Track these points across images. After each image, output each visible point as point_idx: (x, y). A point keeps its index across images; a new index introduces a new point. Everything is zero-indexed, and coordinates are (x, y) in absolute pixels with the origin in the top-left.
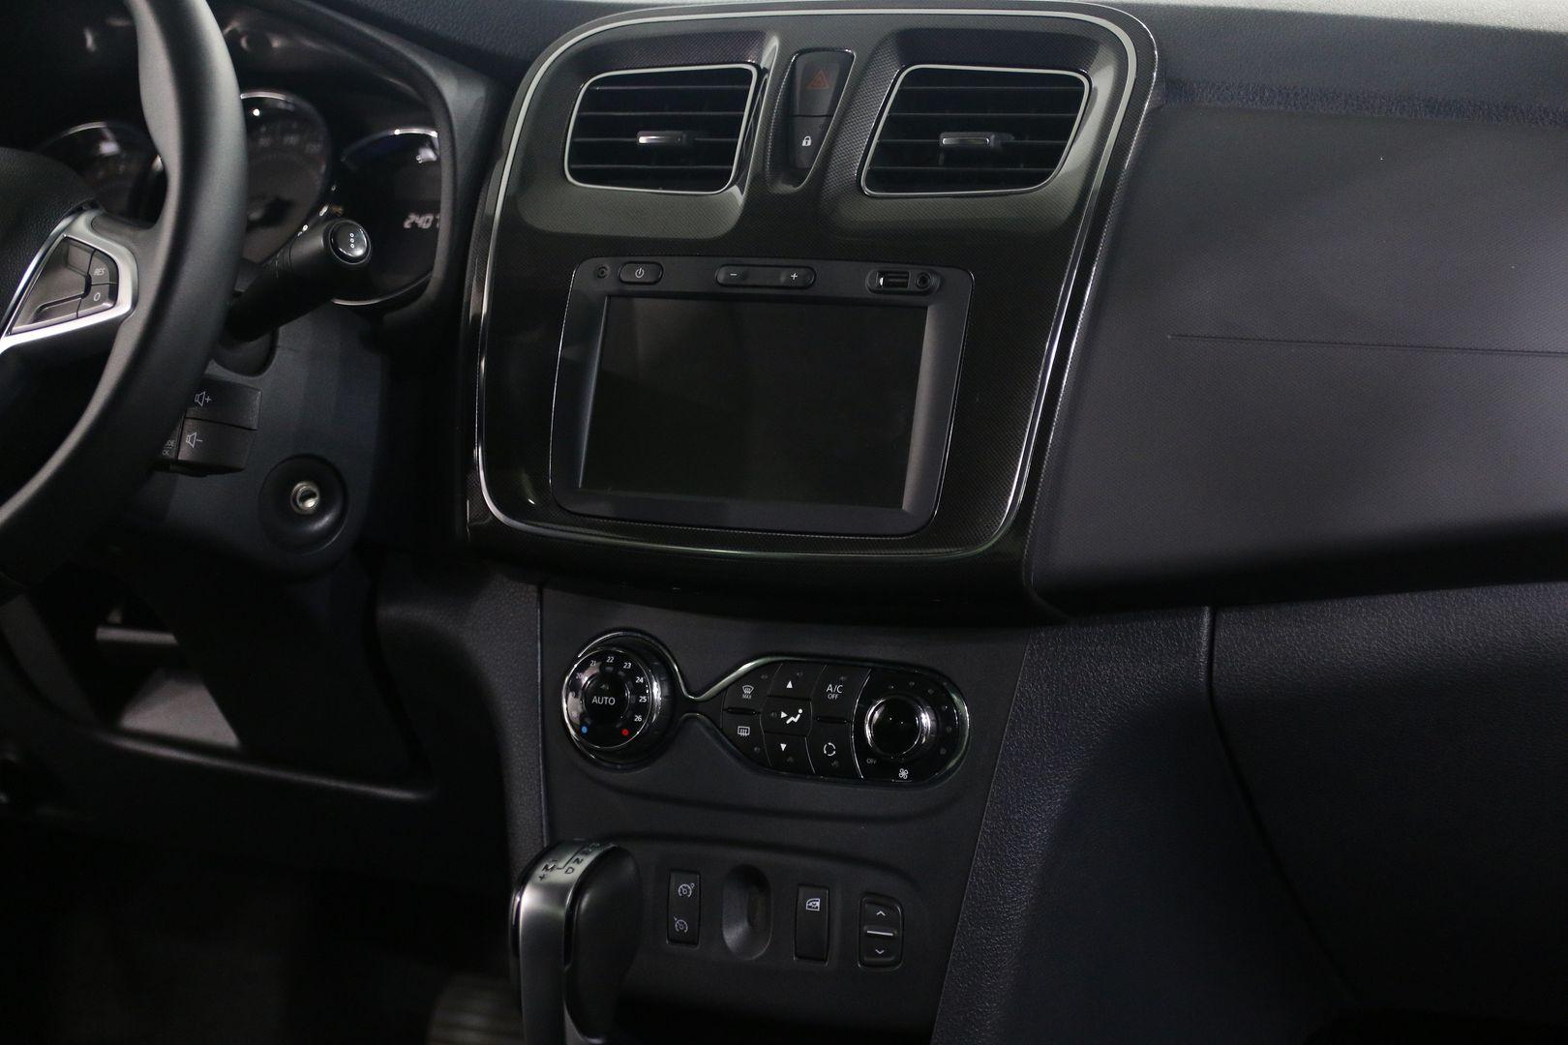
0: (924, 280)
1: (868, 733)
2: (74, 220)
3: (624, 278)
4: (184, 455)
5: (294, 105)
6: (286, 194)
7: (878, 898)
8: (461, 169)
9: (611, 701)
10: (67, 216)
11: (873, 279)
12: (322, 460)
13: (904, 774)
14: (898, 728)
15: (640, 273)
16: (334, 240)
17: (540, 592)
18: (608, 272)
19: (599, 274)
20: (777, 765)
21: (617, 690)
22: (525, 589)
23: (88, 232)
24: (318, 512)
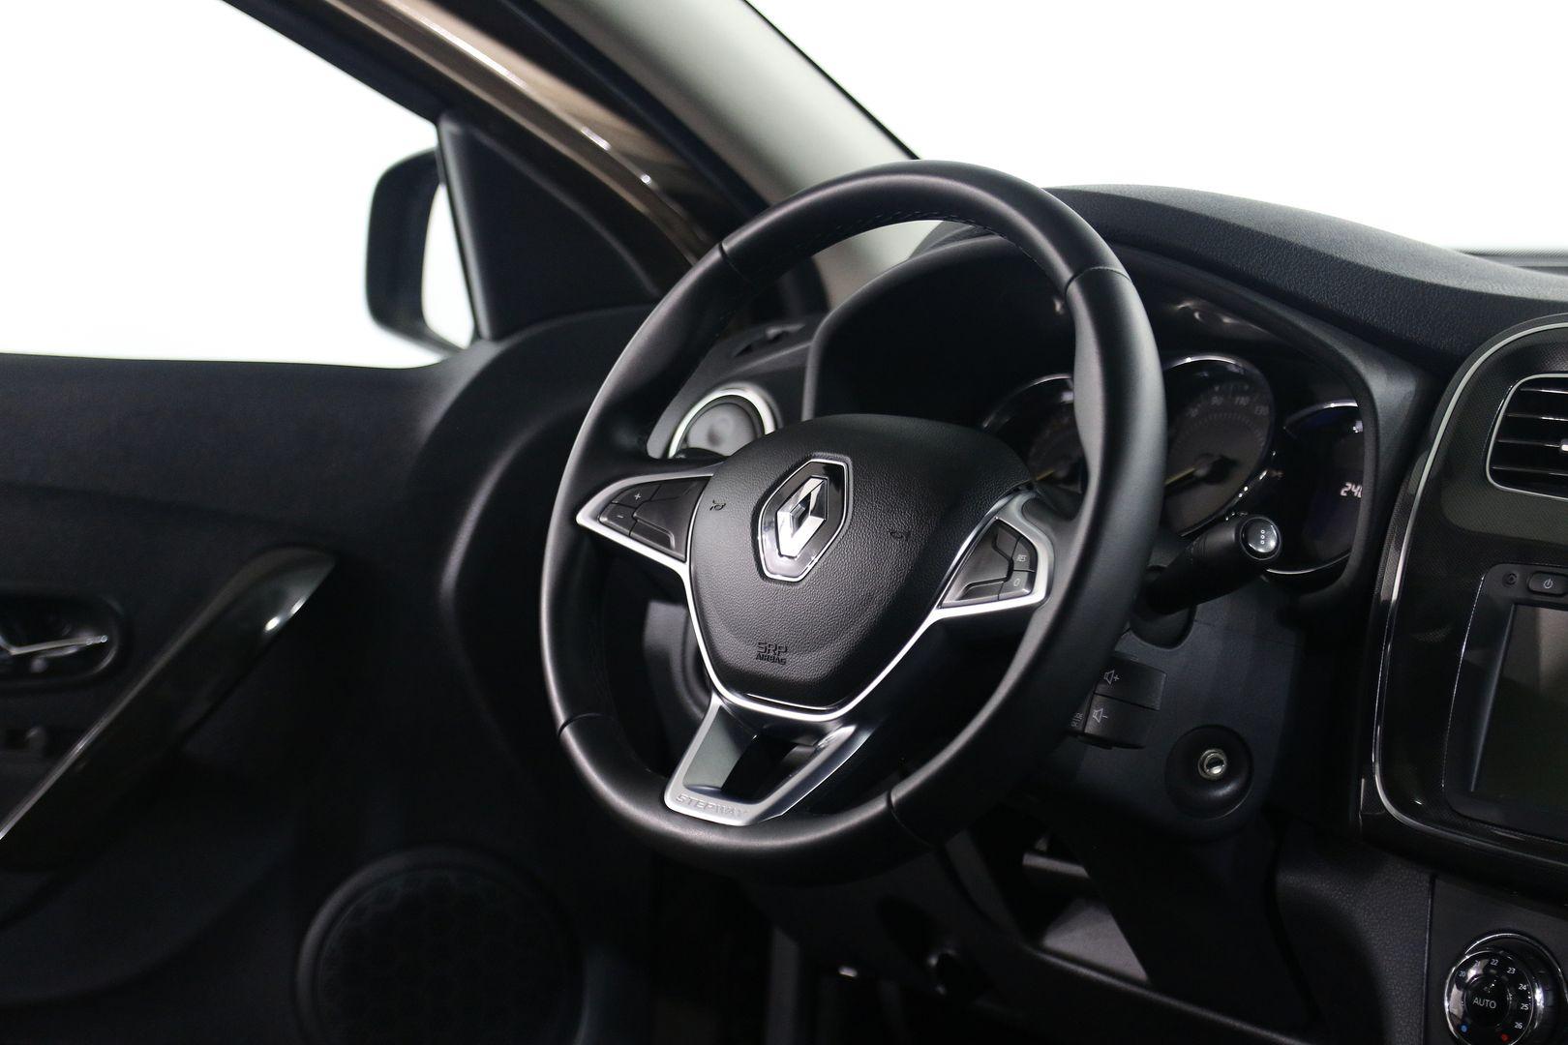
2: (1009, 501)
3: (1533, 586)
4: (1090, 729)
5: (1245, 370)
6: (1231, 453)
8: (1384, 465)
9: (1492, 1004)
10: (1004, 497)
12: (1230, 730)
15: (1548, 584)
16: (1246, 534)
17: (1432, 882)
18: (1517, 579)
19: (1508, 580)
21: (1499, 995)
22: (1418, 878)
23: (1018, 516)
24: (1222, 780)
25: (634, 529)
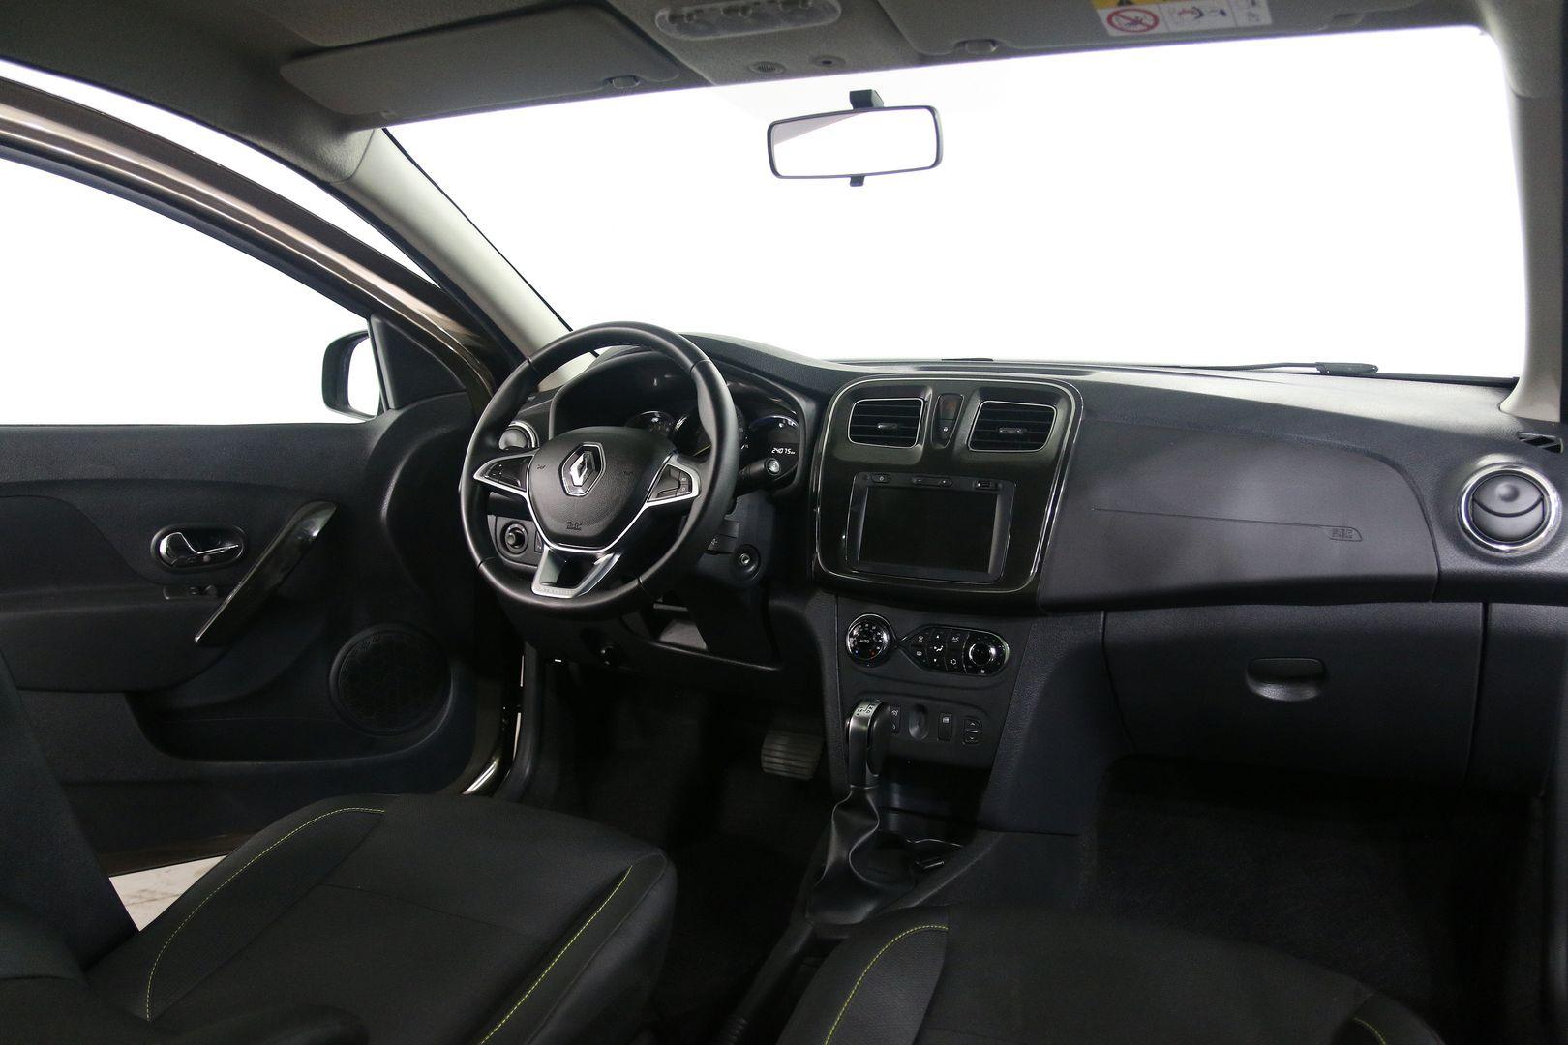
0: (996, 485)
1: (971, 657)
2: (670, 458)
3: (875, 480)
4: (710, 548)
7: (973, 719)
8: (808, 438)
9: (867, 641)
10: (667, 456)
11: (976, 484)
12: (751, 546)
13: (983, 672)
14: (982, 654)
15: (881, 478)
16: (768, 465)
17: (838, 598)
18: (869, 478)
19: (865, 478)
20: (931, 667)
21: (869, 637)
22: (831, 597)
23: (676, 462)
24: (749, 565)
25: (501, 479)
